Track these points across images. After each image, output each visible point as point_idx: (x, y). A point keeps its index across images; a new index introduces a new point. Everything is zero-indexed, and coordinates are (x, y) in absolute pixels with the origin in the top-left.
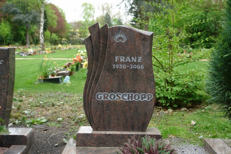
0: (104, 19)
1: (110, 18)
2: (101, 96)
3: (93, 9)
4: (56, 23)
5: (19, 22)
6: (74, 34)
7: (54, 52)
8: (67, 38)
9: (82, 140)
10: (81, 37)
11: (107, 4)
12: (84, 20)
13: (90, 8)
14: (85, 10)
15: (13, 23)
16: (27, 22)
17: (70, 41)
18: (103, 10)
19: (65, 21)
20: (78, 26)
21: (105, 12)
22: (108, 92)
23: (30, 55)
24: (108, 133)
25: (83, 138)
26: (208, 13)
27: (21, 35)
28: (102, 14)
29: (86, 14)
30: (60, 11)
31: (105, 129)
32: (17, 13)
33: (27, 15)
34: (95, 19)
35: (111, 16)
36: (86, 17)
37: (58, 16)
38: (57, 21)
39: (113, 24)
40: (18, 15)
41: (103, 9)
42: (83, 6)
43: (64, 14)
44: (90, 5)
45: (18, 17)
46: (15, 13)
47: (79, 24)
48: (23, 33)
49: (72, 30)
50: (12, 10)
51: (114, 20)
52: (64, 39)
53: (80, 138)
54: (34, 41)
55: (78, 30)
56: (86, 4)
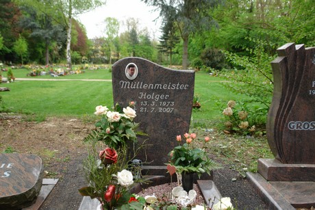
0: (129, 36)
1: (136, 35)
2: (294, 126)
3: (118, 24)
4: (77, 40)
5: (38, 38)
6: (96, 52)
7: (84, 72)
8: (89, 56)
9: (274, 174)
10: (103, 55)
11: (133, 19)
12: (107, 36)
13: (114, 24)
14: (109, 25)
15: (30, 39)
16: (46, 38)
17: (91, 59)
18: (128, 26)
19: (86, 37)
20: (101, 43)
21: (131, 28)
22: (302, 121)
23: (61, 75)
24: (303, 166)
25: (275, 172)
26: (251, 31)
27: (39, 53)
28: (127, 29)
29: (110, 29)
30: (80, 26)
31: (296, 162)
32: (35, 28)
33: (47, 30)
34: (119, 35)
35: (137, 33)
36: (110, 33)
37: (78, 31)
38: (78, 37)
39: (140, 41)
40: (37, 30)
41: (129, 24)
42: (106, 21)
43: (84, 29)
44: (114, 19)
45: (37, 33)
46: (33, 28)
47: (100, 41)
48: (40, 50)
49: (94, 48)
50: (30, 25)
51: (141, 37)
52: (84, 58)
53: (272, 172)
54: (52, 60)
55: (100, 48)
56: (109, 19)
